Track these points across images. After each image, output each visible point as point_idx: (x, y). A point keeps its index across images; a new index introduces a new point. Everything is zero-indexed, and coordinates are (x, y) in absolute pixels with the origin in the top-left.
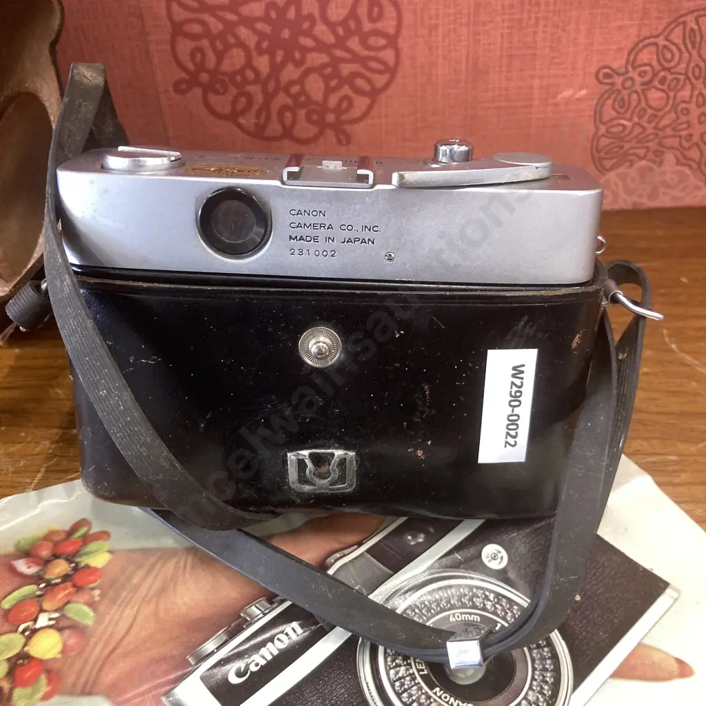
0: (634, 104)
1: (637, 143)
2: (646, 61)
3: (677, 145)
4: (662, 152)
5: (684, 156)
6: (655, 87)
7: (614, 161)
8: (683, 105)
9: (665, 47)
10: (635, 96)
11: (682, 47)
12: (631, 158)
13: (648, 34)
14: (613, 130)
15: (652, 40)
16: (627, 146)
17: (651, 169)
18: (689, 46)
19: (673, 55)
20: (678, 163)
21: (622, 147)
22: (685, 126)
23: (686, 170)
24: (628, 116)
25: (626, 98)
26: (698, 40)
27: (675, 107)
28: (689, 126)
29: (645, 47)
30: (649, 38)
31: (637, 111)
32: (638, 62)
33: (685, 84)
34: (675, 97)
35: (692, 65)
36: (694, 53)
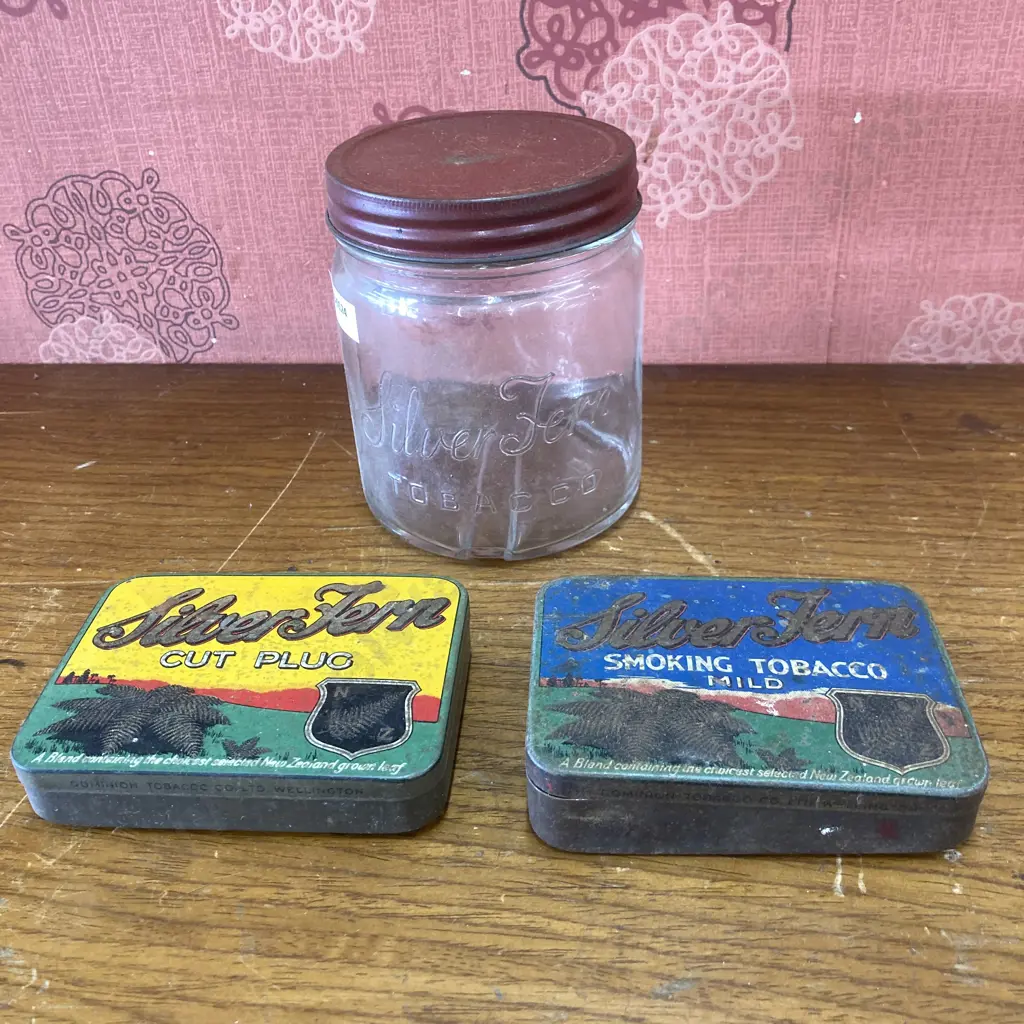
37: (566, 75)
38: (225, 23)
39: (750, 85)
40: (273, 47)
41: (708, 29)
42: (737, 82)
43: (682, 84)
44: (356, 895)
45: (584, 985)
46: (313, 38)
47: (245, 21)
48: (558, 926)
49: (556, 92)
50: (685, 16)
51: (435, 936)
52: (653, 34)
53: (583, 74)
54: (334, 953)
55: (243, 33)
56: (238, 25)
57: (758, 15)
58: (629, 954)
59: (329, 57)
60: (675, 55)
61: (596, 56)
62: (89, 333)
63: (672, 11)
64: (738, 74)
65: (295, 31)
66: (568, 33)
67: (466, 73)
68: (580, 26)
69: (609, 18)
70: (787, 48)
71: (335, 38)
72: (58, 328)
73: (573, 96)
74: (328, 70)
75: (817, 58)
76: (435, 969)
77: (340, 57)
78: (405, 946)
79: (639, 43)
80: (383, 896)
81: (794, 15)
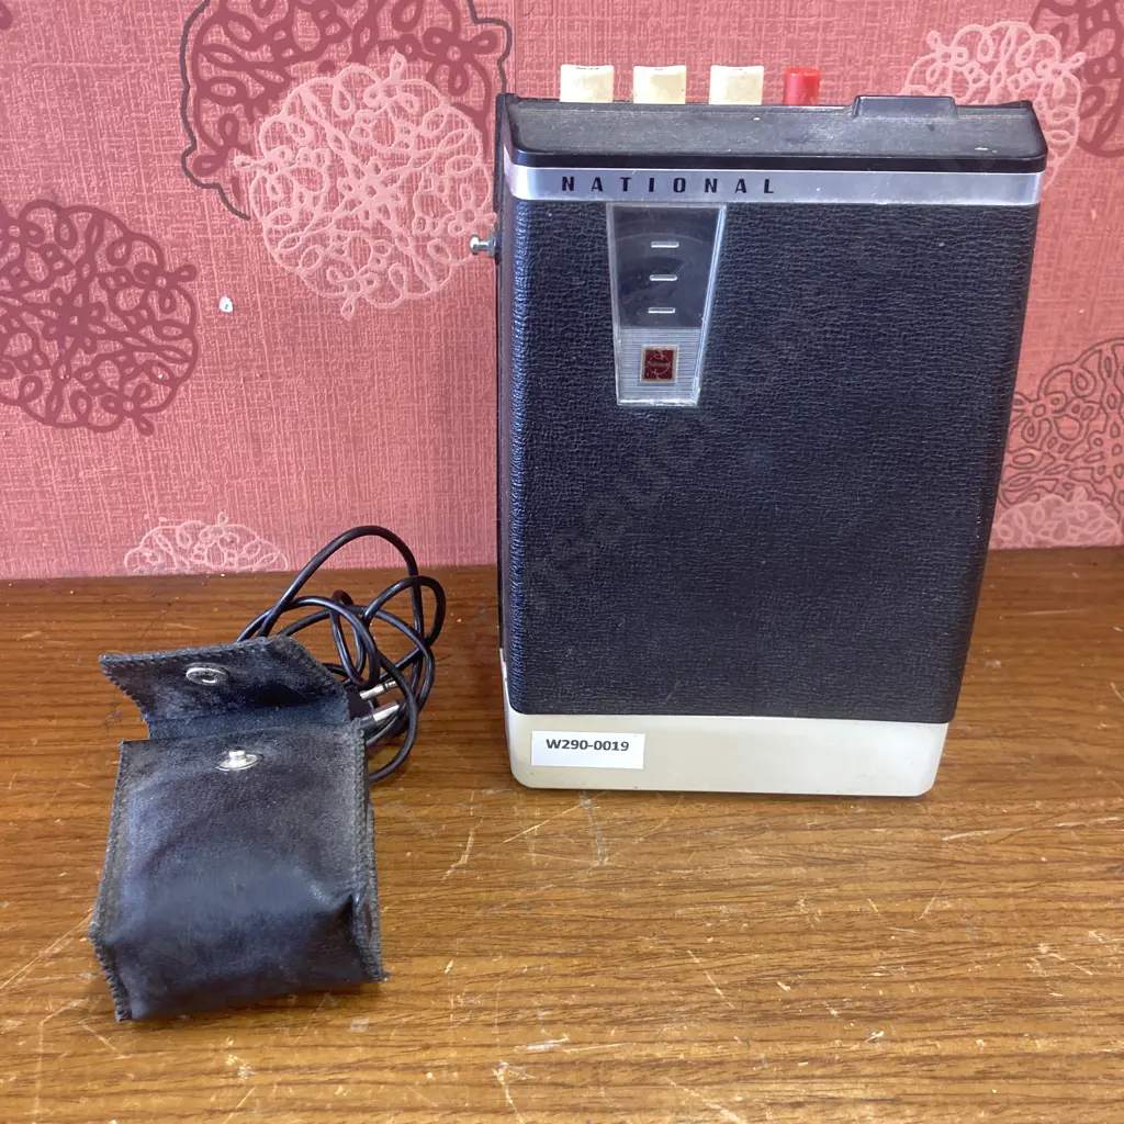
0: (1044, 433)
1: (1046, 474)
2: (1059, 389)
3: (1088, 478)
4: (1073, 485)
5: (1095, 489)
6: (1067, 415)
7: (1018, 494)
8: (1098, 435)
9: (1081, 375)
10: (1046, 425)
11: (1098, 377)
12: (1038, 490)
13: (1063, 361)
14: (1020, 460)
15: (1066, 367)
16: (1034, 477)
17: (1058, 503)
18: (1105, 374)
19: (1087, 384)
20: (1090, 497)
21: (1029, 479)
22: (1098, 457)
23: (1096, 505)
24: (1037, 445)
25: (1036, 426)
26: (1114, 369)
27: (1088, 436)
28: (1102, 458)
29: (1058, 374)
30: (1064, 365)
31: (1048, 439)
32: (1051, 389)
33: (1099, 413)
34: (1088, 426)
35: (1106, 394)
36: (1110, 381)
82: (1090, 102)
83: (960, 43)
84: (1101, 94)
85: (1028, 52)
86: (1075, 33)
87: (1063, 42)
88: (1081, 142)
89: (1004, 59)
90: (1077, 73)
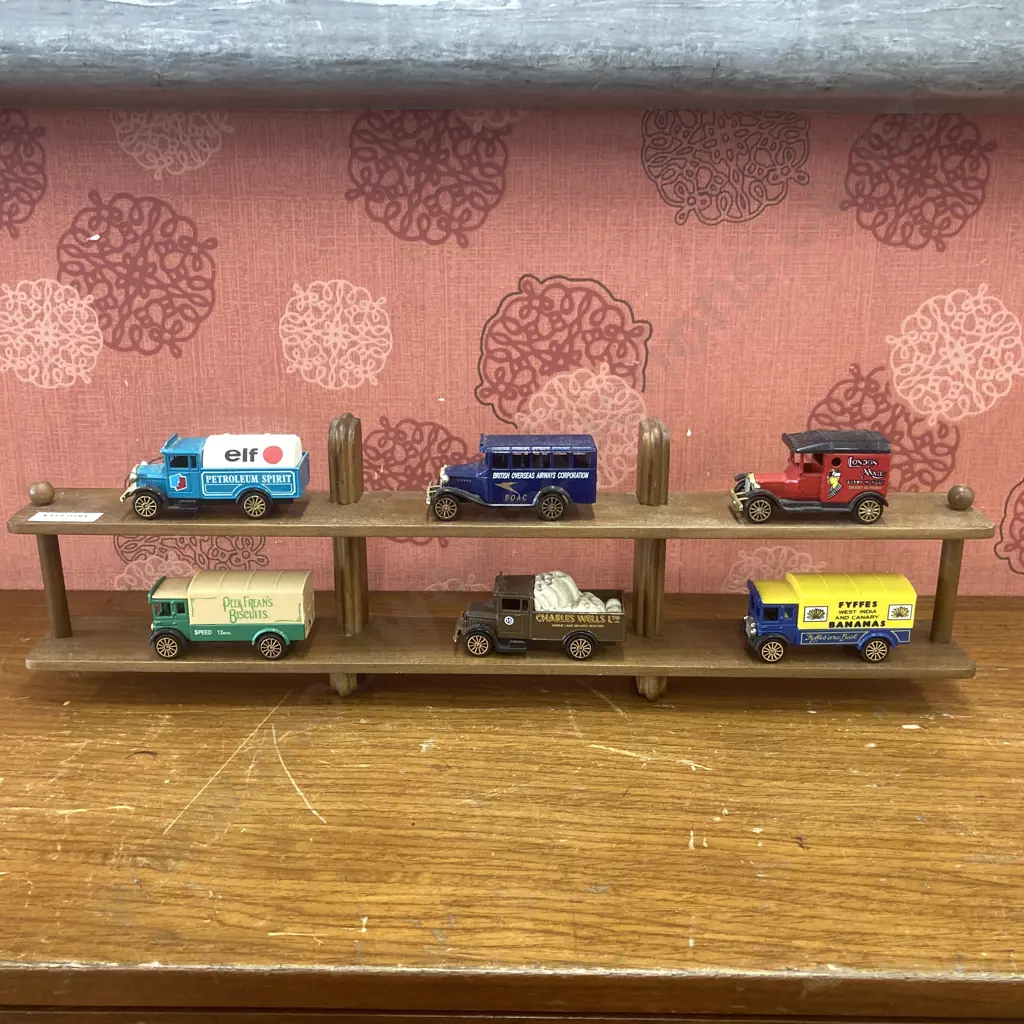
3: (175, 545)
4: (166, 550)
5: (182, 554)
7: (133, 554)
12: (144, 552)
20: (179, 558)
23: (187, 564)
37: (505, 403)
38: (287, 364)
39: (621, 412)
40: (318, 380)
41: (594, 379)
42: (613, 409)
43: (578, 410)
44: (403, 855)
45: (546, 889)
46: (344, 375)
47: (300, 363)
48: (529, 865)
49: (498, 412)
50: (580, 370)
51: (454, 871)
52: (560, 380)
53: (516, 403)
54: (393, 880)
55: (298, 370)
56: (295, 365)
57: (624, 371)
58: (571, 875)
59: (354, 387)
60: (575, 393)
61: (525, 392)
62: (156, 568)
63: (572, 367)
64: (613, 406)
65: (332, 370)
66: (508, 378)
67: (442, 399)
68: (515, 374)
69: (533, 370)
70: (643, 391)
71: (359, 376)
72: (133, 564)
73: (510, 416)
74: (352, 394)
75: (662, 396)
76: (456, 884)
77: (361, 388)
78: (436, 876)
79: (552, 386)
80: (420, 855)
81: (647, 371)
82: (104, 321)
83: (21, 290)
84: (109, 317)
85: (60, 295)
86: (84, 285)
87: (79, 289)
88: (105, 342)
89: (47, 298)
90: (91, 305)
